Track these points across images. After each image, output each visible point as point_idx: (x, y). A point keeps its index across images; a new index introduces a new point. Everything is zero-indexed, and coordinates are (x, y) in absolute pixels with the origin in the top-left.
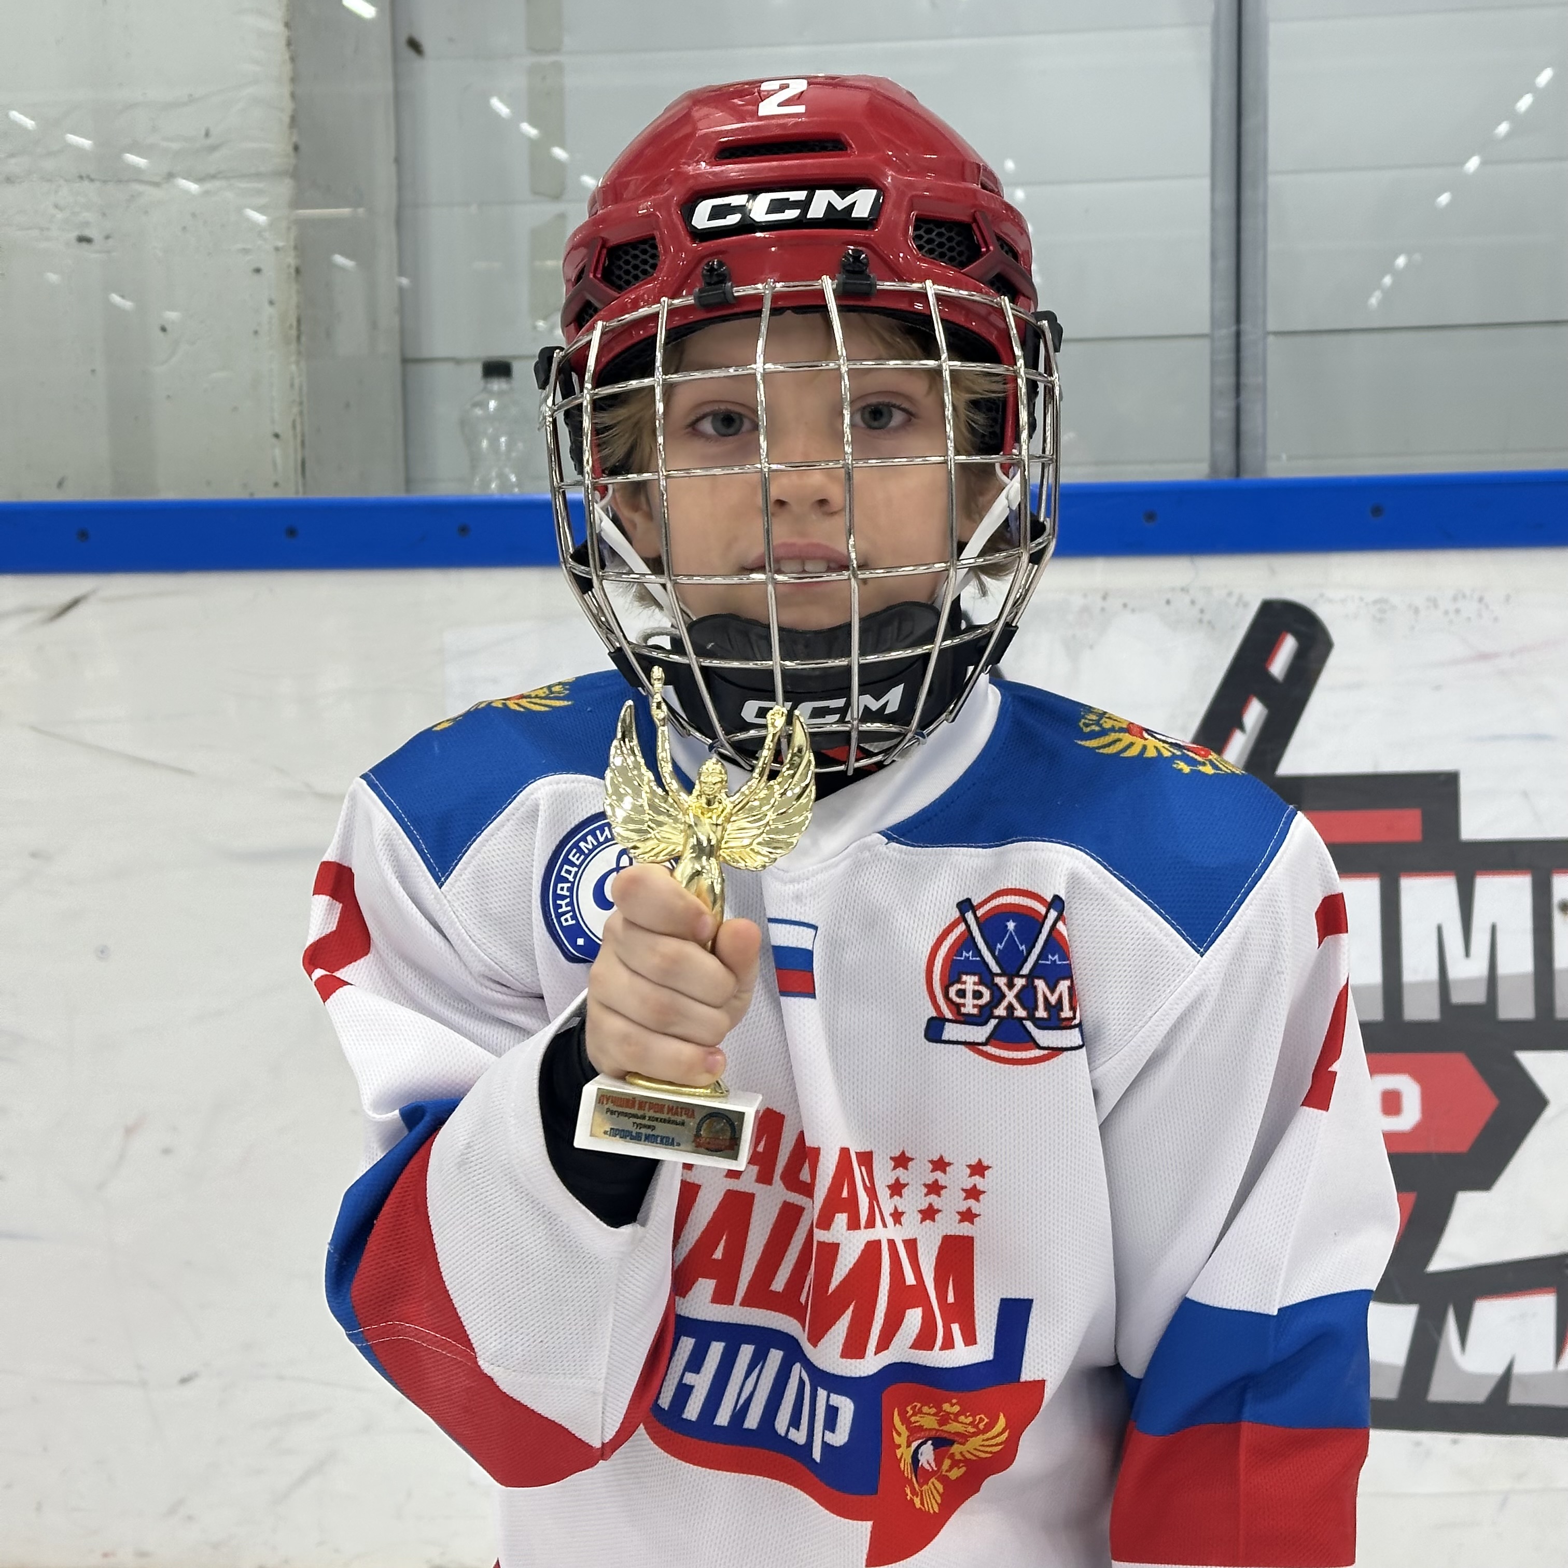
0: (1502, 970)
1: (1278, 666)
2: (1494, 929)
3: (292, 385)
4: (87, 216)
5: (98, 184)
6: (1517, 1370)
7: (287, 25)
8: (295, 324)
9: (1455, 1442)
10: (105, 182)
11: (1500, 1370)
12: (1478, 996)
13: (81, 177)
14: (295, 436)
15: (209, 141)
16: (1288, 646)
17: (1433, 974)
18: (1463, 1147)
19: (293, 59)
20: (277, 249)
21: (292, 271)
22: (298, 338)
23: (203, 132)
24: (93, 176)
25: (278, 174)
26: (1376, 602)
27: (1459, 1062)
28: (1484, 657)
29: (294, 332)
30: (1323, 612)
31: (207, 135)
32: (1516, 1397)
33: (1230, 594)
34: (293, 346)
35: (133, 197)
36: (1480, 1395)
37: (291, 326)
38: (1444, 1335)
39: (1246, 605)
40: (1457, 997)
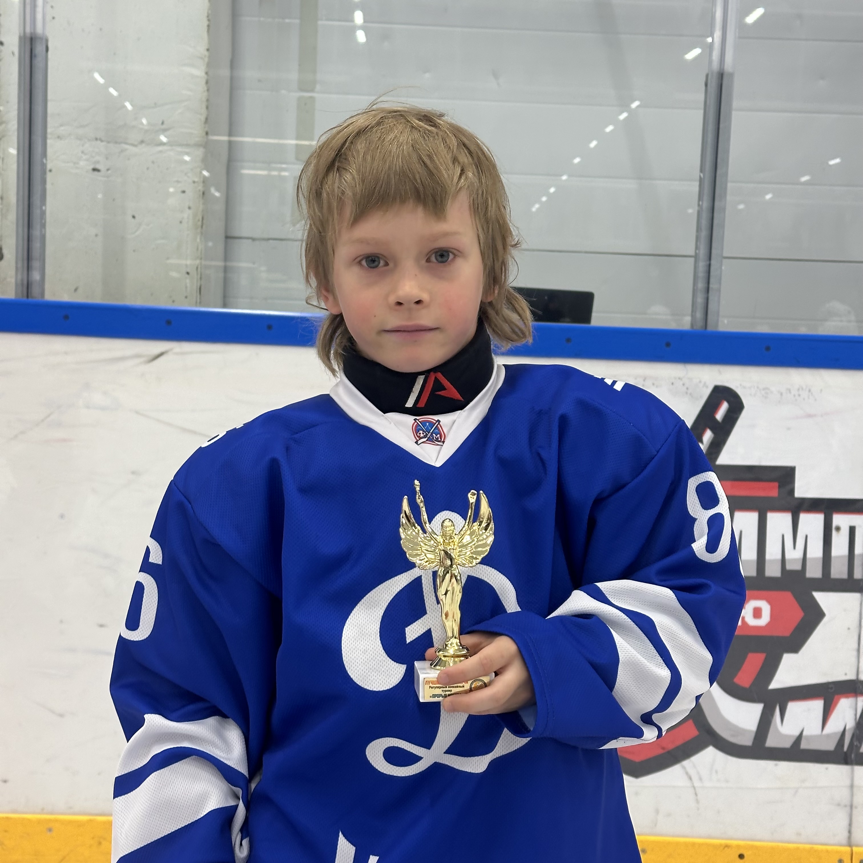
0: (809, 555)
1: (720, 415)
2: (806, 537)
3: (197, 249)
4: (97, 158)
5: (104, 143)
6: (805, 733)
7: (207, 73)
8: (201, 219)
9: (776, 765)
10: (109, 142)
11: (797, 733)
12: (798, 567)
13: (96, 139)
14: (197, 274)
15: (164, 127)
16: (724, 406)
17: (779, 557)
18: (787, 634)
19: (208, 90)
20: (194, 182)
21: (201, 193)
22: (202, 227)
23: (161, 123)
24: (103, 139)
25: (197, 145)
26: (764, 389)
27: (787, 597)
28: (810, 416)
29: (200, 223)
30: (740, 392)
31: (163, 123)
32: (804, 745)
33: (700, 382)
34: (199, 230)
35: (122, 151)
36: (787, 744)
37: (199, 220)
38: (774, 717)
39: (707, 387)
40: (789, 567)
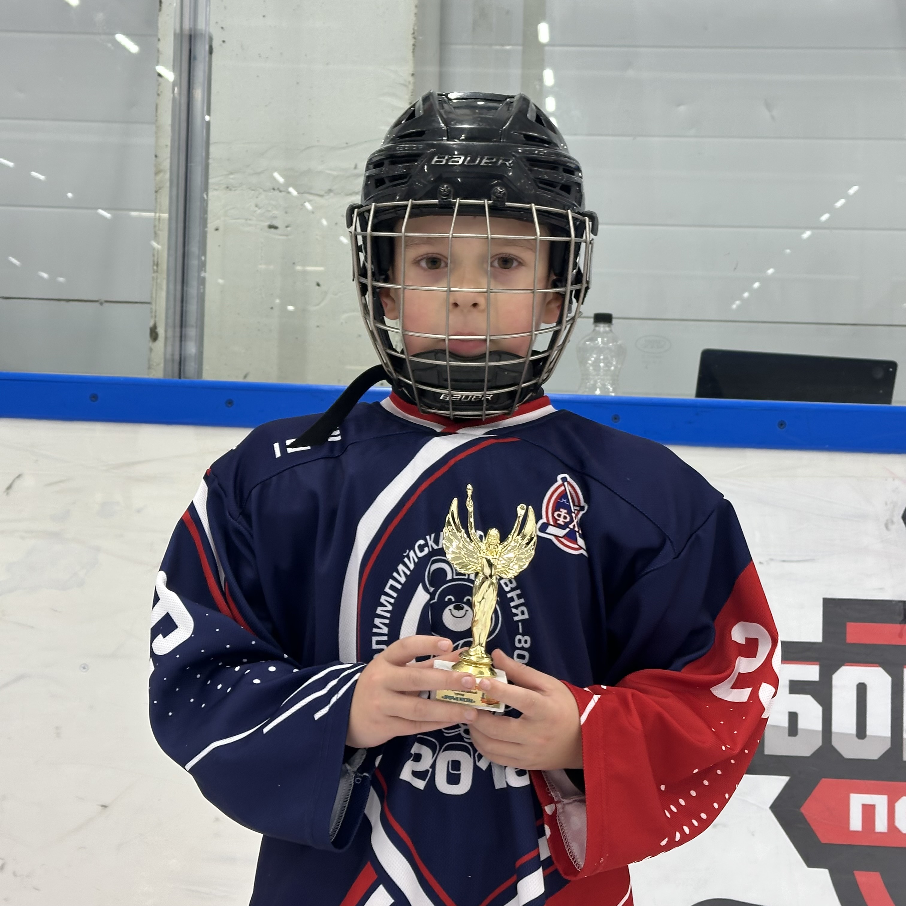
4: (275, 212)
5: (284, 194)
13: (274, 189)
15: (357, 172)
23: (353, 166)
24: (281, 189)
31: (356, 167)
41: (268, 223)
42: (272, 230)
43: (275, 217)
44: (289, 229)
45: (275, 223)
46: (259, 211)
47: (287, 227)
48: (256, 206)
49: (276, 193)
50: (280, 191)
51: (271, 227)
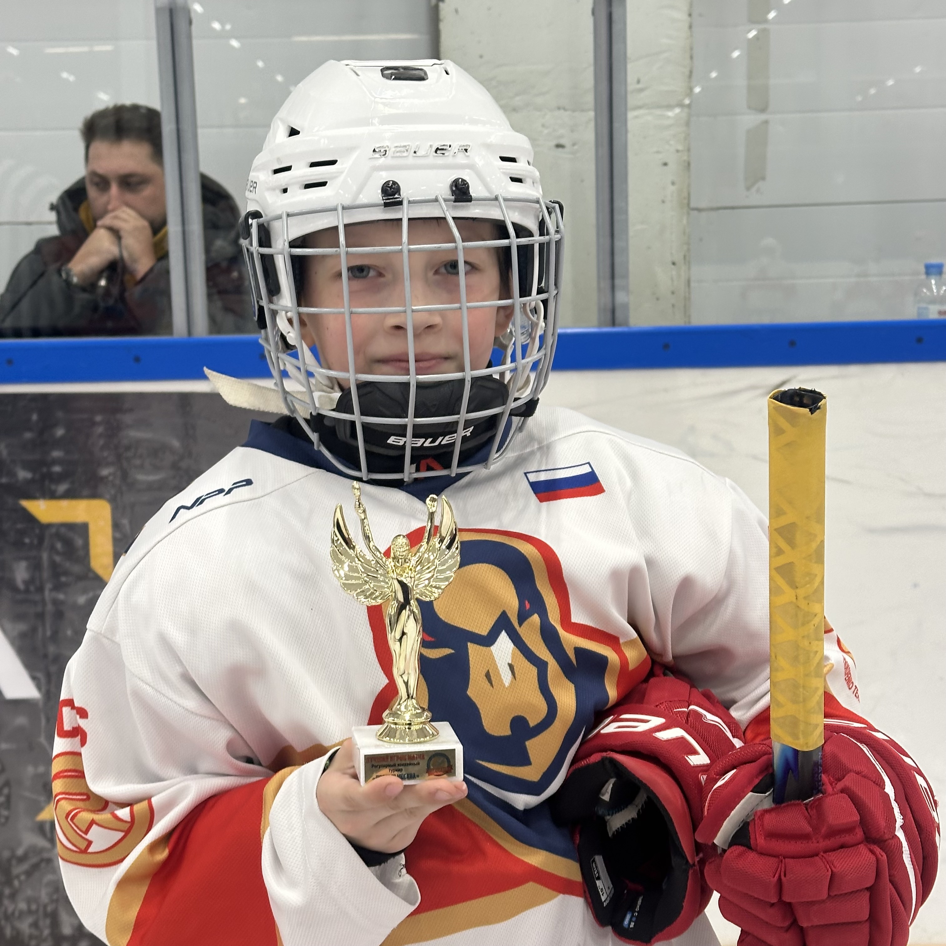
4: (561, 131)
5: (568, 113)
7: (689, 14)
8: (686, 196)
10: (574, 111)
13: (559, 108)
14: (685, 263)
15: (640, 86)
20: (678, 151)
21: (685, 164)
22: (689, 204)
23: (636, 80)
24: (567, 107)
25: (681, 105)
29: (686, 201)
31: (638, 82)
34: (685, 210)
41: (555, 142)
42: (560, 150)
43: (562, 136)
44: (576, 147)
45: (562, 142)
46: (546, 131)
47: (574, 145)
48: (543, 126)
49: (562, 111)
50: (565, 109)
51: (559, 146)
